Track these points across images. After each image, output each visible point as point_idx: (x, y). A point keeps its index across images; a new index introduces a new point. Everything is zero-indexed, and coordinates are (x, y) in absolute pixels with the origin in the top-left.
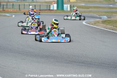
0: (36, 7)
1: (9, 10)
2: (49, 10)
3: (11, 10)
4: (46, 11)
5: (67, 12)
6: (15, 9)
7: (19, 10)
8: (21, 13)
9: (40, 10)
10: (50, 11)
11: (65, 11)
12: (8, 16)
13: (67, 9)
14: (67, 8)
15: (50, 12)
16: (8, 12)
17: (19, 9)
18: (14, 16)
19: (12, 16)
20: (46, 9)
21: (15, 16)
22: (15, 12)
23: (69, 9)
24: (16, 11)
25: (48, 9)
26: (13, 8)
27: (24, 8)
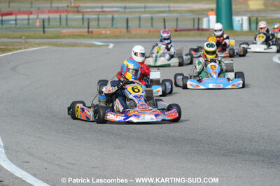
0: (166, 24)
1: (104, 32)
2: (198, 29)
3: (108, 32)
4: (192, 33)
5: (242, 33)
6: (117, 28)
7: (127, 31)
8: (129, 38)
9: (176, 31)
10: (199, 32)
11: (237, 32)
12: (99, 46)
13: (242, 27)
14: (242, 24)
15: (200, 35)
16: (99, 37)
17: (127, 27)
18: (111, 46)
19: (108, 45)
20: (191, 27)
21: (114, 47)
22: (117, 37)
23: (246, 27)
24: (118, 33)
25: (196, 27)
26: (112, 25)
27: (140, 27)
